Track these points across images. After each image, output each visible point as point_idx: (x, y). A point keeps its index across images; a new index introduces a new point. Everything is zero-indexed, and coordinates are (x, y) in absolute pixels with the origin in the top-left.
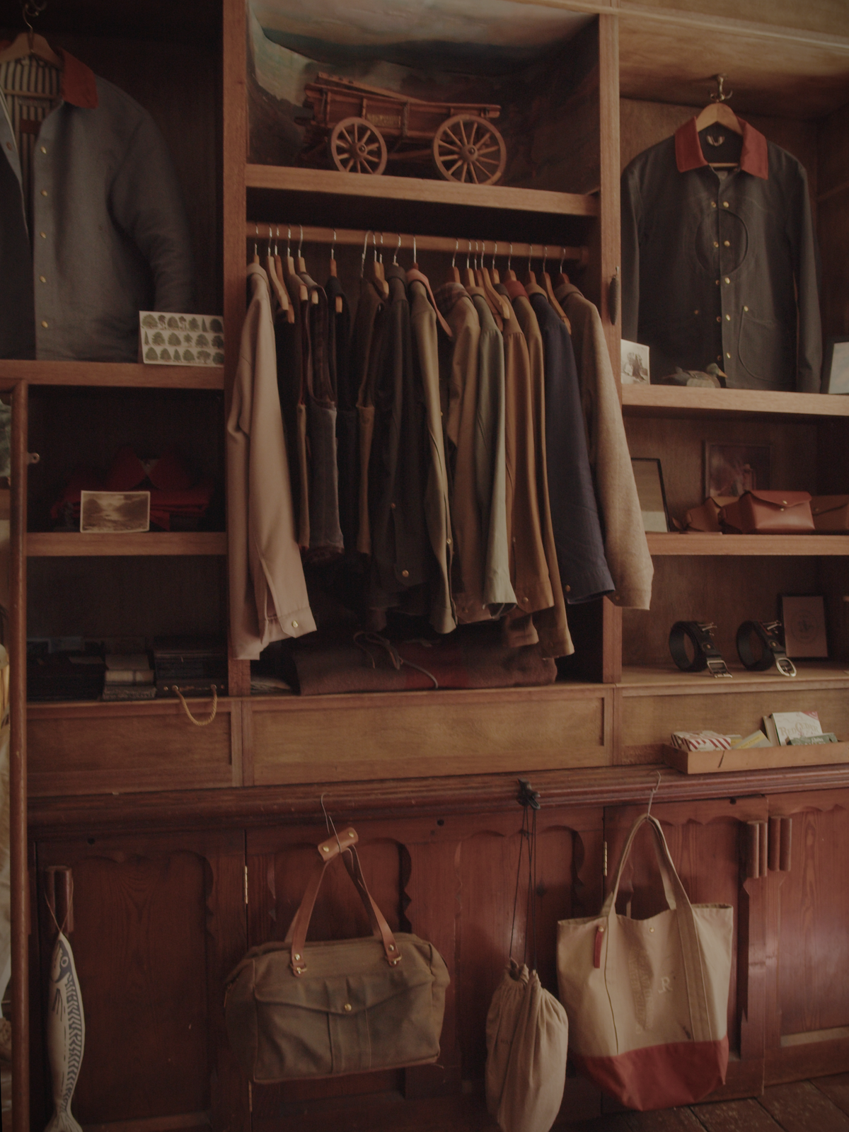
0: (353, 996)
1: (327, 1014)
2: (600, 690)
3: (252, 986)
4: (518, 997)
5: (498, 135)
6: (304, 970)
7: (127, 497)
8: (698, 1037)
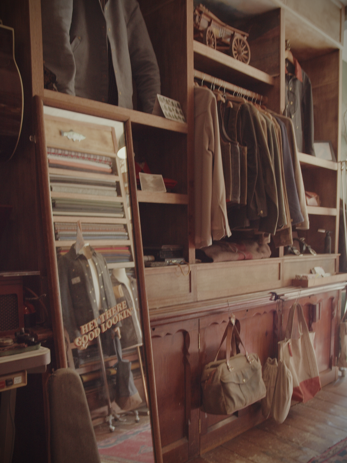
0: (244, 376)
1: (239, 384)
2: (278, 260)
3: (219, 378)
4: (276, 371)
5: (248, 47)
6: (233, 369)
7: (154, 177)
8: (313, 376)
